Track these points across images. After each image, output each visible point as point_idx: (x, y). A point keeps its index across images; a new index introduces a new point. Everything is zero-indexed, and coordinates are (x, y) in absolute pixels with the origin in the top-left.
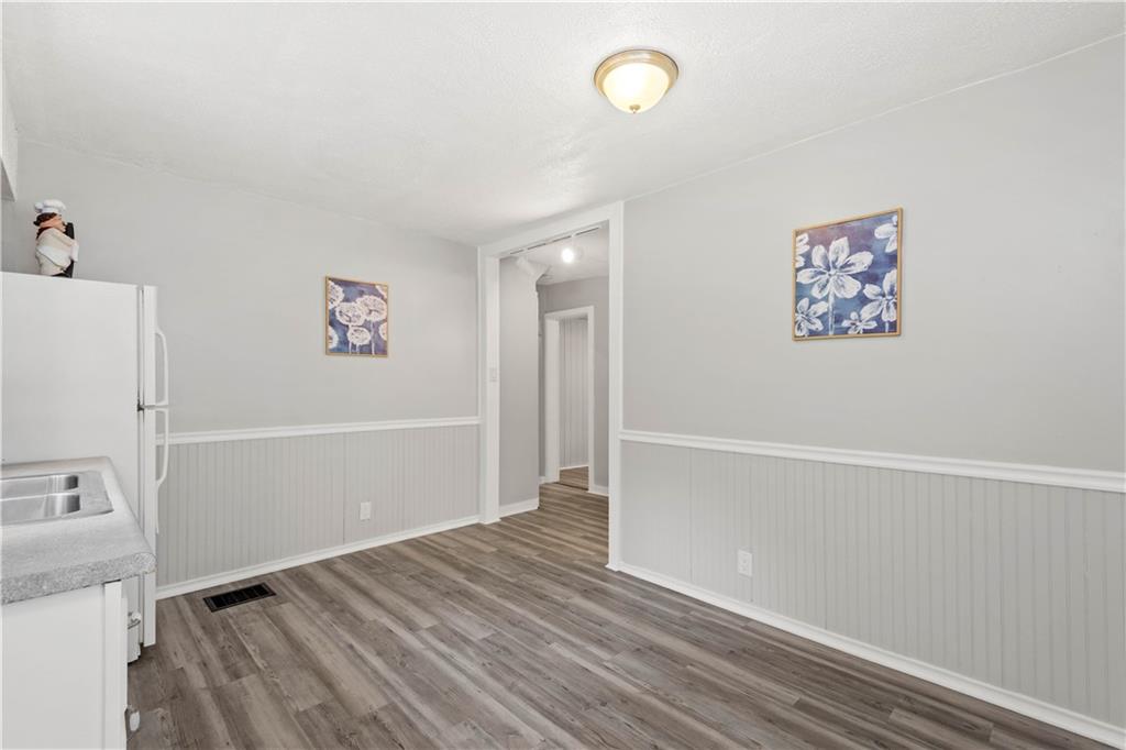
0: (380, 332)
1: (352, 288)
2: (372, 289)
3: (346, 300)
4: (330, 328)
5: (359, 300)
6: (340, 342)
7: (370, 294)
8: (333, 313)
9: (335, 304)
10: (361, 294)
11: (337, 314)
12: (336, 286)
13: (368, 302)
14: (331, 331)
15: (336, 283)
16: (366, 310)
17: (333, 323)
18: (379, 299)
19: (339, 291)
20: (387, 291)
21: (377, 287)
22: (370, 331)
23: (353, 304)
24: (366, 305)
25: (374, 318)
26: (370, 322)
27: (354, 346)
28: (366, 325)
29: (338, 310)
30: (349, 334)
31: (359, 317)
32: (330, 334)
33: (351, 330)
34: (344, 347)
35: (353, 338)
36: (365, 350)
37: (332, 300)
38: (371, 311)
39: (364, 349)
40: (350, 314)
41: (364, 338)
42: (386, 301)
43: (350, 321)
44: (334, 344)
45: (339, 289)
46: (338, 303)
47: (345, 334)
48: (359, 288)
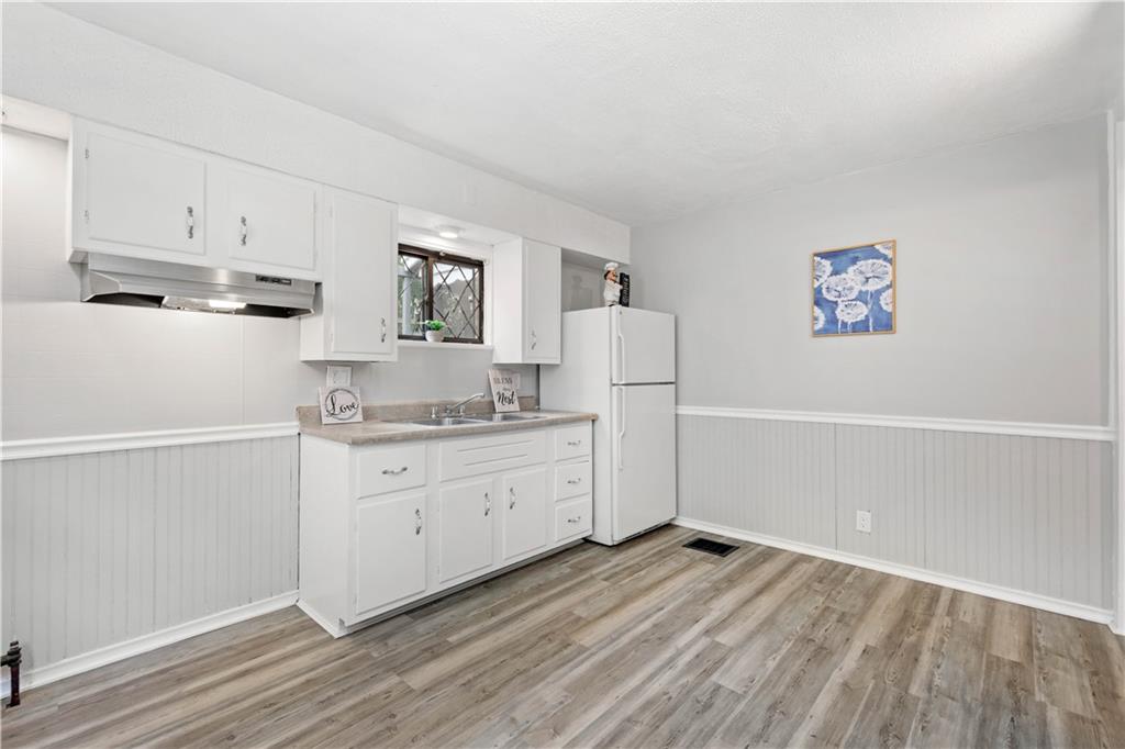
0: (882, 303)
1: (840, 258)
2: (870, 252)
3: (835, 273)
4: (816, 308)
5: (851, 269)
6: (827, 322)
7: (866, 258)
8: (818, 291)
9: (821, 280)
10: (854, 261)
11: (824, 291)
12: (823, 261)
13: (863, 269)
14: (817, 311)
15: (822, 258)
16: (861, 278)
17: (819, 301)
18: (881, 261)
19: (827, 265)
20: (894, 248)
21: (877, 247)
22: (866, 303)
23: (844, 275)
24: (861, 273)
25: (872, 286)
26: (867, 292)
27: (844, 324)
28: (861, 297)
29: (824, 286)
30: (838, 312)
31: (851, 289)
32: (816, 315)
33: (841, 306)
34: (832, 327)
35: (843, 315)
36: (860, 328)
37: (817, 278)
38: (867, 279)
39: (857, 328)
40: (839, 288)
41: (861, 312)
42: (890, 261)
43: (839, 297)
44: (820, 324)
45: (827, 263)
46: (826, 279)
47: (833, 313)
48: (851, 255)
